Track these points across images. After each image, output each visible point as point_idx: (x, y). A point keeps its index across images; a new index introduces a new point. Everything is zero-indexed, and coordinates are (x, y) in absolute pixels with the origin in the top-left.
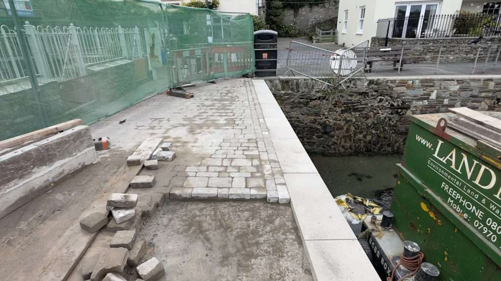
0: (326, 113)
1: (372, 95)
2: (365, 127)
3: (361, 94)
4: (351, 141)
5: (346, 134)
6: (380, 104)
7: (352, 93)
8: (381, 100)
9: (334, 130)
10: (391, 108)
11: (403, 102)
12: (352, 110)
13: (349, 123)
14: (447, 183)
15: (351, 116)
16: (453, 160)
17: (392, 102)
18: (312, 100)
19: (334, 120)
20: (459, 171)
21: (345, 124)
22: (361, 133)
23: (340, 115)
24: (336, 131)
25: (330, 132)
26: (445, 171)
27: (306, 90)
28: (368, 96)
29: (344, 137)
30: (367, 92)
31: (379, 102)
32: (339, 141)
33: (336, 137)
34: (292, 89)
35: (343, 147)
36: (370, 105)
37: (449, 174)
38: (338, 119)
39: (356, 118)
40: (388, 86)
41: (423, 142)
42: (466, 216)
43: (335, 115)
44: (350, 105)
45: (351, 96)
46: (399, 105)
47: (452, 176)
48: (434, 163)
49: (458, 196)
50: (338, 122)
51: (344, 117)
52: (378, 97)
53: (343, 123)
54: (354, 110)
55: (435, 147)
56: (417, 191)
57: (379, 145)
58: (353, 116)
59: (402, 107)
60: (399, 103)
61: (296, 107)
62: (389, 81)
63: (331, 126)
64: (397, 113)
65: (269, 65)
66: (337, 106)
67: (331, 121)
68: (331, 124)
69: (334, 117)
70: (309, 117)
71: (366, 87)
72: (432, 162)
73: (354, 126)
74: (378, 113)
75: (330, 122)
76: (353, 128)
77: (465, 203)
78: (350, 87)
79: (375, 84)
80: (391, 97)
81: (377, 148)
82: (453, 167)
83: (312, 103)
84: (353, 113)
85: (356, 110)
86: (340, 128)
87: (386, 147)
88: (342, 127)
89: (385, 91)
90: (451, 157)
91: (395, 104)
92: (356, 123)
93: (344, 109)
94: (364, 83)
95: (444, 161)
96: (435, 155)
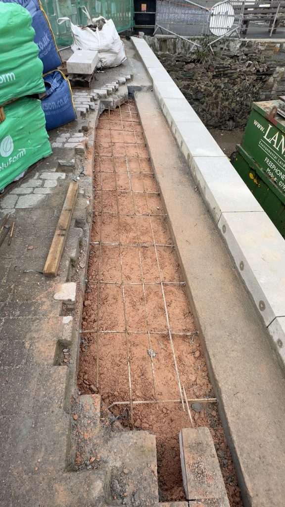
0: (199, 78)
1: (242, 60)
2: (231, 94)
3: (232, 57)
4: (217, 108)
5: (214, 101)
6: (248, 69)
7: (224, 56)
8: (250, 65)
9: (204, 97)
10: (256, 74)
11: (268, 67)
12: (222, 75)
13: (218, 89)
14: (269, 158)
15: (220, 81)
16: (276, 141)
17: (258, 67)
18: (187, 63)
19: (205, 85)
20: (277, 149)
21: (215, 90)
22: (227, 100)
23: (211, 81)
24: (206, 98)
25: (201, 99)
26: (269, 149)
27: (183, 52)
28: (238, 60)
29: (213, 103)
30: (238, 55)
31: (247, 67)
32: (208, 108)
33: (205, 104)
34: (169, 50)
35: (211, 114)
36: (238, 70)
37: (271, 151)
38: (209, 85)
39: (225, 83)
40: (258, 49)
41: (259, 126)
42: (275, 179)
43: (206, 81)
44: (221, 70)
45: (223, 59)
46: (264, 71)
47: (273, 152)
48: (263, 144)
49: (274, 166)
50: (209, 88)
51: (214, 82)
52: (247, 61)
53: (212, 89)
54: (224, 75)
55: (265, 131)
56: (248, 164)
57: (241, 113)
58: (222, 82)
59: (266, 73)
60: (264, 69)
61: (172, 71)
62: (260, 44)
63: (202, 92)
64: (261, 79)
65: (147, 19)
66: (209, 70)
67: (203, 86)
68: (202, 90)
69: (206, 83)
70: (183, 82)
71: (238, 50)
72: (262, 142)
73: (222, 93)
74: (245, 79)
75: (201, 88)
76: (221, 95)
77: (277, 171)
78: (224, 49)
79: (246, 47)
80: (259, 62)
81: (239, 115)
82: (275, 146)
83: (186, 67)
84: (222, 78)
85: (225, 75)
86: (210, 95)
87: (246, 115)
88: (212, 93)
89: (254, 55)
90: (275, 138)
91: (261, 69)
92: (224, 89)
93: (215, 73)
94: (236, 45)
95: (270, 142)
96: (265, 137)
